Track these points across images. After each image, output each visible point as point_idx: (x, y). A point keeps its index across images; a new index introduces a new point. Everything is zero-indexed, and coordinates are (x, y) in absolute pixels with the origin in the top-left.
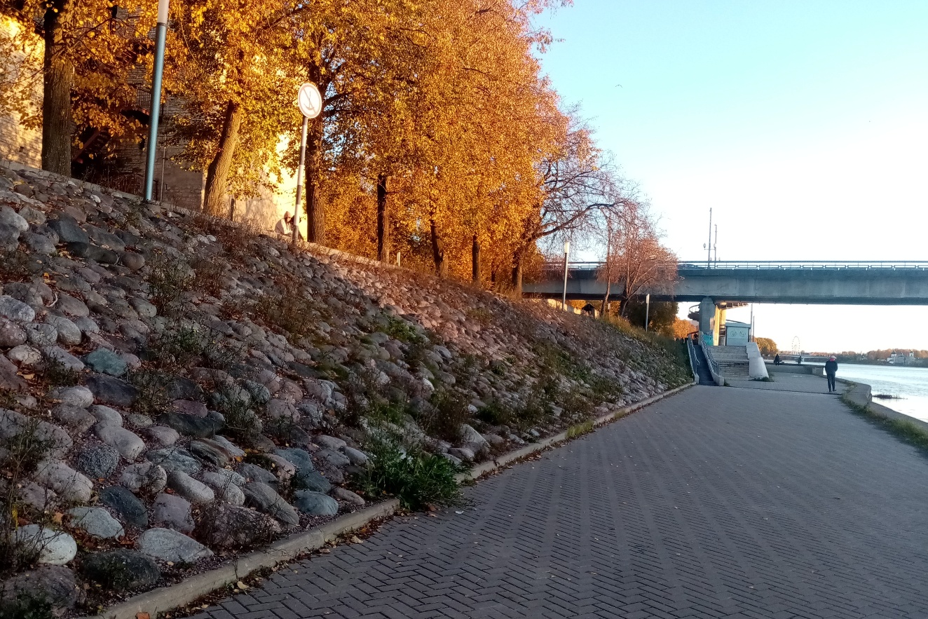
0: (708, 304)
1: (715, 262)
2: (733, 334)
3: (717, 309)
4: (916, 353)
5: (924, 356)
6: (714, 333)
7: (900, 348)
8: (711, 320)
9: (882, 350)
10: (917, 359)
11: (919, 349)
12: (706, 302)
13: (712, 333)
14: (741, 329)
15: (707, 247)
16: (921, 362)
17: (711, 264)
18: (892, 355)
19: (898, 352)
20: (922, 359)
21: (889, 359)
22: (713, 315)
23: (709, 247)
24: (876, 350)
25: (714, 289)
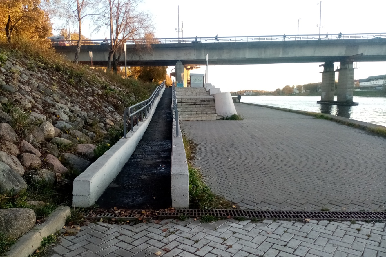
0: (180, 65)
1: (183, 38)
2: (195, 81)
3: (185, 69)
4: (253, 91)
5: (255, 92)
6: (184, 82)
7: (247, 90)
8: (182, 74)
9: (241, 90)
10: (253, 93)
11: (253, 90)
12: (179, 64)
13: (183, 82)
14: (199, 77)
15: (177, 30)
16: (254, 94)
17: (180, 39)
18: (245, 92)
19: (247, 91)
20: (254, 93)
21: (244, 93)
22: (183, 71)
23: (178, 30)
24: (240, 91)
25: (183, 56)
